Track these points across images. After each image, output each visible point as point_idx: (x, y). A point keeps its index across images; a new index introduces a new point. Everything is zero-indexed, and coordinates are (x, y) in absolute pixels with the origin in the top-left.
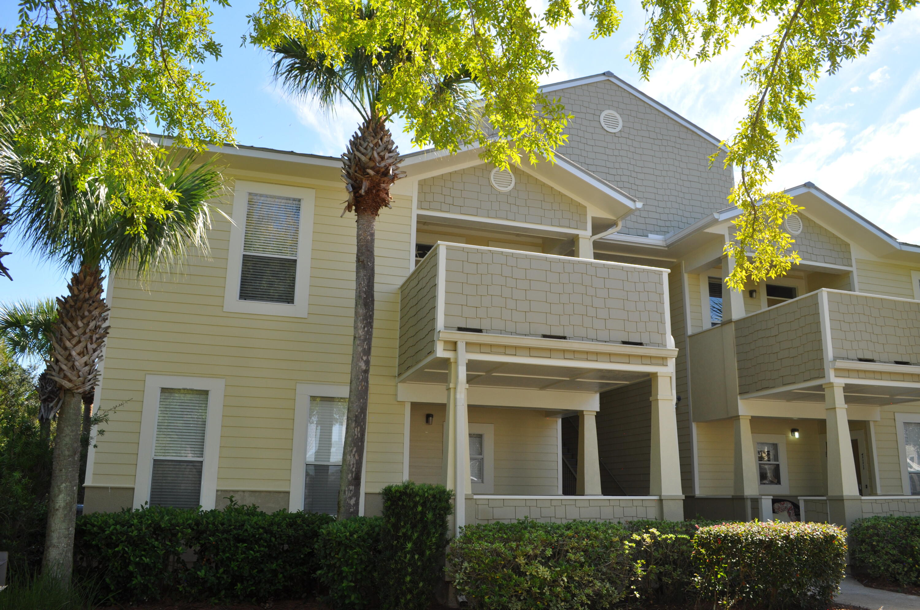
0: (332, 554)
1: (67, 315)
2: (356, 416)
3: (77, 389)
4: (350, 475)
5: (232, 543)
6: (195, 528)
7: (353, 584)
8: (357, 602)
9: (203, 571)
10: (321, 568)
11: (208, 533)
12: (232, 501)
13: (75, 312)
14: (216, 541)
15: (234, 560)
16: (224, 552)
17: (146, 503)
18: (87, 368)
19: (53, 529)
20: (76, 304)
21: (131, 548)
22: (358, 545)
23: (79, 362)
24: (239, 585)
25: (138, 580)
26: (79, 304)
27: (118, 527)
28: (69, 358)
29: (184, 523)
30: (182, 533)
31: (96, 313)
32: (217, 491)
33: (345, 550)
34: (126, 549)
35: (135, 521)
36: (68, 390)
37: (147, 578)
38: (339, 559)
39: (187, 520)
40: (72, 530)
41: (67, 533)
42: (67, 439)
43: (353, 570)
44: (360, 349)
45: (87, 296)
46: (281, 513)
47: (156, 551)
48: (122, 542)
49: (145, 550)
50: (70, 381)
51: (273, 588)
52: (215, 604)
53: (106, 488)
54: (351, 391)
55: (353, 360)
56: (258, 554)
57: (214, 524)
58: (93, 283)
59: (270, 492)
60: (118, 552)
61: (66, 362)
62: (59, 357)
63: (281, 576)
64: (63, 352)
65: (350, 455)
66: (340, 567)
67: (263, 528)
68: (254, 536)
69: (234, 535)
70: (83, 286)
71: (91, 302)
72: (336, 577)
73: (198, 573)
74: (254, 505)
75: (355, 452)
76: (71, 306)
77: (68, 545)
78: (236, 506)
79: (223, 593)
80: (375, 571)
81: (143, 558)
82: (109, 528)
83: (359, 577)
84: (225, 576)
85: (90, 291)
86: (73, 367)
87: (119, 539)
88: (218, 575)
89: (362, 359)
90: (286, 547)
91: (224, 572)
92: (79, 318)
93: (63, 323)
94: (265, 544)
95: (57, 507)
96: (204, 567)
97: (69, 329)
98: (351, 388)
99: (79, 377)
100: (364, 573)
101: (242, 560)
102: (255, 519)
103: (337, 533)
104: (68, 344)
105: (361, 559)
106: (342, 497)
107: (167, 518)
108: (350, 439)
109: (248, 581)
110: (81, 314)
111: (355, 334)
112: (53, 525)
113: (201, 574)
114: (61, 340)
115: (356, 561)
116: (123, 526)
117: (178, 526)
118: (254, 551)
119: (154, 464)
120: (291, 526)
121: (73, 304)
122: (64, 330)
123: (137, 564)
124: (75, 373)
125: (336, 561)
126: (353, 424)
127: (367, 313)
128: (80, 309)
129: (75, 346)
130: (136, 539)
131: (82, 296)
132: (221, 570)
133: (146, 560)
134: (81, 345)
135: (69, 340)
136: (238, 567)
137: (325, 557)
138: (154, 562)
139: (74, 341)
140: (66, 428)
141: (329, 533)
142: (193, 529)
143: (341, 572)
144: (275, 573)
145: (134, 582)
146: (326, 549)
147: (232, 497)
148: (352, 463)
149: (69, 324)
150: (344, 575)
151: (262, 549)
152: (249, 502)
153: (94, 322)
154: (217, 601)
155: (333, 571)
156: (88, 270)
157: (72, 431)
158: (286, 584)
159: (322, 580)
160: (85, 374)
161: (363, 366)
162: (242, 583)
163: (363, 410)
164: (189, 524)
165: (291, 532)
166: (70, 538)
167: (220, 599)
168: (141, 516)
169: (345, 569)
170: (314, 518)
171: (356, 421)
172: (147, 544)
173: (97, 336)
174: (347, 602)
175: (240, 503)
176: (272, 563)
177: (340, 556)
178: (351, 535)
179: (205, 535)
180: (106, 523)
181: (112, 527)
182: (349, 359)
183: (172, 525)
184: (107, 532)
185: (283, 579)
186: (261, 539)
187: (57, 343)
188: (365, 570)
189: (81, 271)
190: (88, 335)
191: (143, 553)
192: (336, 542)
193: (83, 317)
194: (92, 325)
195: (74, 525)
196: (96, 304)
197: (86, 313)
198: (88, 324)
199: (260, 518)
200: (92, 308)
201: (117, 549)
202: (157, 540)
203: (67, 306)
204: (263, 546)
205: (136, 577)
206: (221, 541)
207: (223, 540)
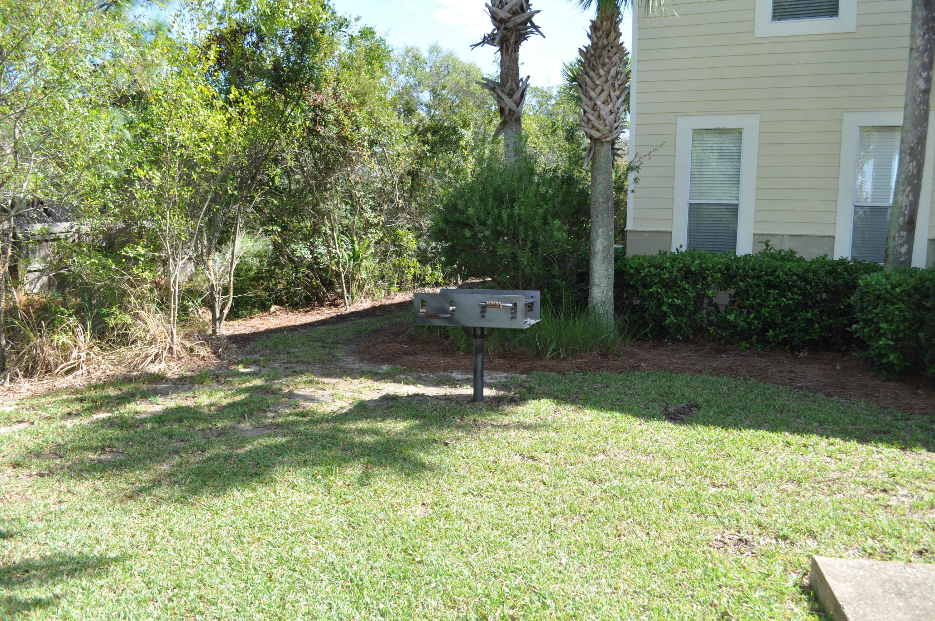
0: (870, 308)
1: (589, 65)
2: (912, 148)
3: (606, 138)
4: (902, 219)
5: (763, 289)
6: (725, 272)
7: (892, 343)
8: (896, 362)
9: (733, 316)
10: (857, 322)
11: (738, 278)
12: (767, 245)
13: (596, 60)
14: (746, 287)
15: (765, 307)
16: (754, 297)
17: (681, 246)
18: (613, 116)
19: (594, 270)
20: (596, 52)
21: (663, 289)
22: (902, 301)
23: (605, 110)
24: (771, 331)
25: (671, 320)
26: (599, 52)
27: (652, 269)
28: (595, 107)
29: (714, 267)
30: (712, 276)
31: (616, 58)
32: (754, 235)
33: (885, 305)
34: (659, 290)
35: (668, 264)
36: (597, 139)
37: (680, 318)
38: (877, 314)
39: (717, 264)
40: (612, 272)
41: (606, 273)
42: (600, 187)
43: (894, 327)
44: (918, 63)
45: (605, 42)
46: (821, 260)
47: (686, 293)
48: (656, 283)
49: (677, 292)
50: (598, 130)
51: (807, 337)
52: (747, 348)
53: (644, 232)
54: (905, 118)
55: (908, 79)
56: (791, 302)
57: (744, 269)
58: (610, 28)
59: (812, 236)
60: (653, 293)
61: (593, 112)
62: (587, 108)
63: (817, 326)
64: (589, 103)
65: (902, 196)
66: (878, 323)
67: (797, 275)
68: (787, 283)
69: (765, 282)
70: (601, 32)
71: (609, 48)
72: (873, 334)
73: (728, 317)
74: (791, 251)
75: (910, 191)
76: (592, 55)
77: (609, 284)
78: (772, 251)
79: (755, 337)
80: (922, 331)
81: (675, 300)
82: (644, 270)
83: (901, 335)
84: (756, 322)
85: (607, 37)
86: (599, 116)
87: (653, 281)
88: (749, 320)
89: (921, 76)
90: (824, 296)
91: (755, 318)
92: (600, 66)
93: (586, 73)
94: (799, 292)
95: (597, 250)
96: (735, 311)
97: (591, 78)
98: (905, 114)
99: (606, 126)
100: (907, 332)
101: (774, 307)
102: (789, 265)
103: (876, 284)
104: (593, 94)
105: (904, 316)
106: (891, 244)
107: (697, 262)
108: (903, 176)
109: (780, 328)
110: (602, 62)
111: (911, 45)
112: (594, 266)
113: (731, 317)
114: (586, 91)
115: (897, 318)
116: (657, 268)
117: (708, 270)
118: (786, 298)
119: (690, 208)
120: (831, 274)
121: (593, 52)
122: (588, 80)
123: (670, 305)
124: (601, 122)
125: (873, 315)
126: (908, 158)
127: (928, 14)
128: (600, 57)
129: (599, 95)
130: (668, 281)
131: (600, 43)
132: (752, 316)
133: (678, 302)
134: (604, 93)
135: (593, 91)
136: (770, 314)
137: (862, 311)
138: (686, 304)
139: (598, 90)
140: (598, 177)
141: (867, 285)
142: (723, 274)
143: (879, 329)
144: (810, 322)
145: (667, 322)
146: (863, 302)
147: (768, 241)
148: (904, 204)
149: (592, 74)
150: (882, 331)
151: (796, 297)
152: (786, 247)
153: (615, 69)
154: (748, 346)
155: (870, 326)
156: (603, 15)
157: (604, 179)
158: (823, 334)
159: (858, 334)
160: (611, 122)
161: (922, 84)
162: (774, 330)
163: (922, 140)
164: (719, 269)
165: (830, 280)
166: (609, 278)
167: (751, 344)
168: (674, 259)
169: (883, 325)
170: (859, 265)
171: (911, 154)
172: (679, 287)
173: (620, 82)
174: (884, 361)
175: (778, 248)
176: (807, 312)
177: (878, 311)
178: (893, 288)
179: (735, 280)
180: (641, 265)
181: (647, 270)
182: (904, 78)
183: (702, 269)
184: (643, 274)
185: (819, 330)
186: (795, 286)
187: (583, 94)
188: (909, 328)
189: (598, 17)
190: (610, 82)
191: (675, 294)
192: (874, 295)
193: (604, 65)
194: (613, 72)
195: (613, 267)
196: (614, 50)
197: (607, 60)
198: (608, 72)
199: (795, 264)
200: (611, 54)
201: (651, 290)
202: (688, 283)
203: (589, 55)
204: (797, 294)
205: (669, 317)
206: (751, 287)
207: (753, 286)
